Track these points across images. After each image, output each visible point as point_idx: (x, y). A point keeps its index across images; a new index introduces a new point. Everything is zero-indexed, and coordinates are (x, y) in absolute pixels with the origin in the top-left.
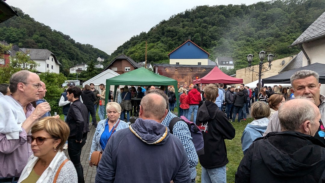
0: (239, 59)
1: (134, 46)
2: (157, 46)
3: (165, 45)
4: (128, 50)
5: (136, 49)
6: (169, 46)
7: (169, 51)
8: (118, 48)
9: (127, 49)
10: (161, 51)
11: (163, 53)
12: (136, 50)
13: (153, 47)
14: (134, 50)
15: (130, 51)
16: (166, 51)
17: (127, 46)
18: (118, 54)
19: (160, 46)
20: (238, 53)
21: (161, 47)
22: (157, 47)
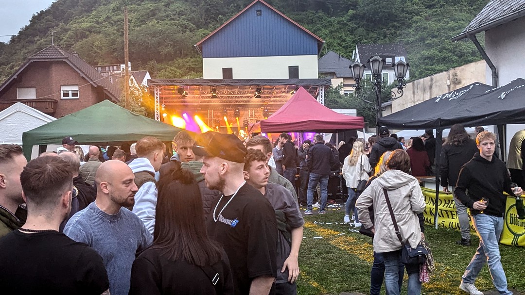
0: (430, 46)
1: (89, 11)
2: (165, 11)
3: (193, 9)
4: (68, 27)
5: (97, 22)
6: (207, 10)
7: (206, 25)
8: (34, 17)
9: (66, 21)
10: (180, 28)
11: (188, 32)
12: (98, 26)
13: (154, 15)
14: (88, 24)
15: (77, 30)
16: (198, 27)
17: (63, 12)
18: (36, 39)
19: (178, 10)
20: (425, 28)
21: (181, 13)
22: (167, 16)
